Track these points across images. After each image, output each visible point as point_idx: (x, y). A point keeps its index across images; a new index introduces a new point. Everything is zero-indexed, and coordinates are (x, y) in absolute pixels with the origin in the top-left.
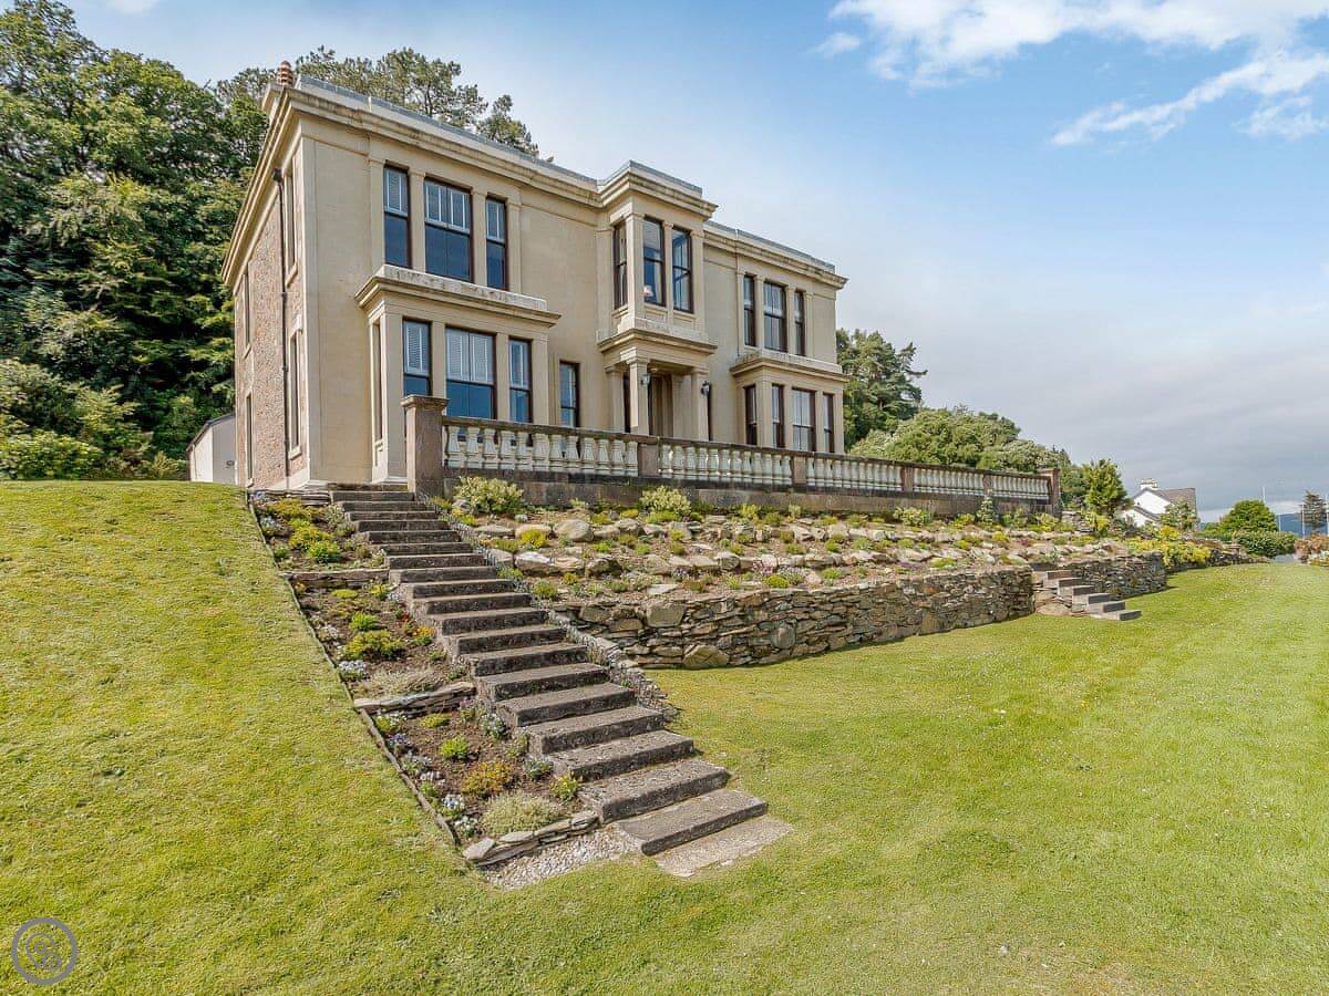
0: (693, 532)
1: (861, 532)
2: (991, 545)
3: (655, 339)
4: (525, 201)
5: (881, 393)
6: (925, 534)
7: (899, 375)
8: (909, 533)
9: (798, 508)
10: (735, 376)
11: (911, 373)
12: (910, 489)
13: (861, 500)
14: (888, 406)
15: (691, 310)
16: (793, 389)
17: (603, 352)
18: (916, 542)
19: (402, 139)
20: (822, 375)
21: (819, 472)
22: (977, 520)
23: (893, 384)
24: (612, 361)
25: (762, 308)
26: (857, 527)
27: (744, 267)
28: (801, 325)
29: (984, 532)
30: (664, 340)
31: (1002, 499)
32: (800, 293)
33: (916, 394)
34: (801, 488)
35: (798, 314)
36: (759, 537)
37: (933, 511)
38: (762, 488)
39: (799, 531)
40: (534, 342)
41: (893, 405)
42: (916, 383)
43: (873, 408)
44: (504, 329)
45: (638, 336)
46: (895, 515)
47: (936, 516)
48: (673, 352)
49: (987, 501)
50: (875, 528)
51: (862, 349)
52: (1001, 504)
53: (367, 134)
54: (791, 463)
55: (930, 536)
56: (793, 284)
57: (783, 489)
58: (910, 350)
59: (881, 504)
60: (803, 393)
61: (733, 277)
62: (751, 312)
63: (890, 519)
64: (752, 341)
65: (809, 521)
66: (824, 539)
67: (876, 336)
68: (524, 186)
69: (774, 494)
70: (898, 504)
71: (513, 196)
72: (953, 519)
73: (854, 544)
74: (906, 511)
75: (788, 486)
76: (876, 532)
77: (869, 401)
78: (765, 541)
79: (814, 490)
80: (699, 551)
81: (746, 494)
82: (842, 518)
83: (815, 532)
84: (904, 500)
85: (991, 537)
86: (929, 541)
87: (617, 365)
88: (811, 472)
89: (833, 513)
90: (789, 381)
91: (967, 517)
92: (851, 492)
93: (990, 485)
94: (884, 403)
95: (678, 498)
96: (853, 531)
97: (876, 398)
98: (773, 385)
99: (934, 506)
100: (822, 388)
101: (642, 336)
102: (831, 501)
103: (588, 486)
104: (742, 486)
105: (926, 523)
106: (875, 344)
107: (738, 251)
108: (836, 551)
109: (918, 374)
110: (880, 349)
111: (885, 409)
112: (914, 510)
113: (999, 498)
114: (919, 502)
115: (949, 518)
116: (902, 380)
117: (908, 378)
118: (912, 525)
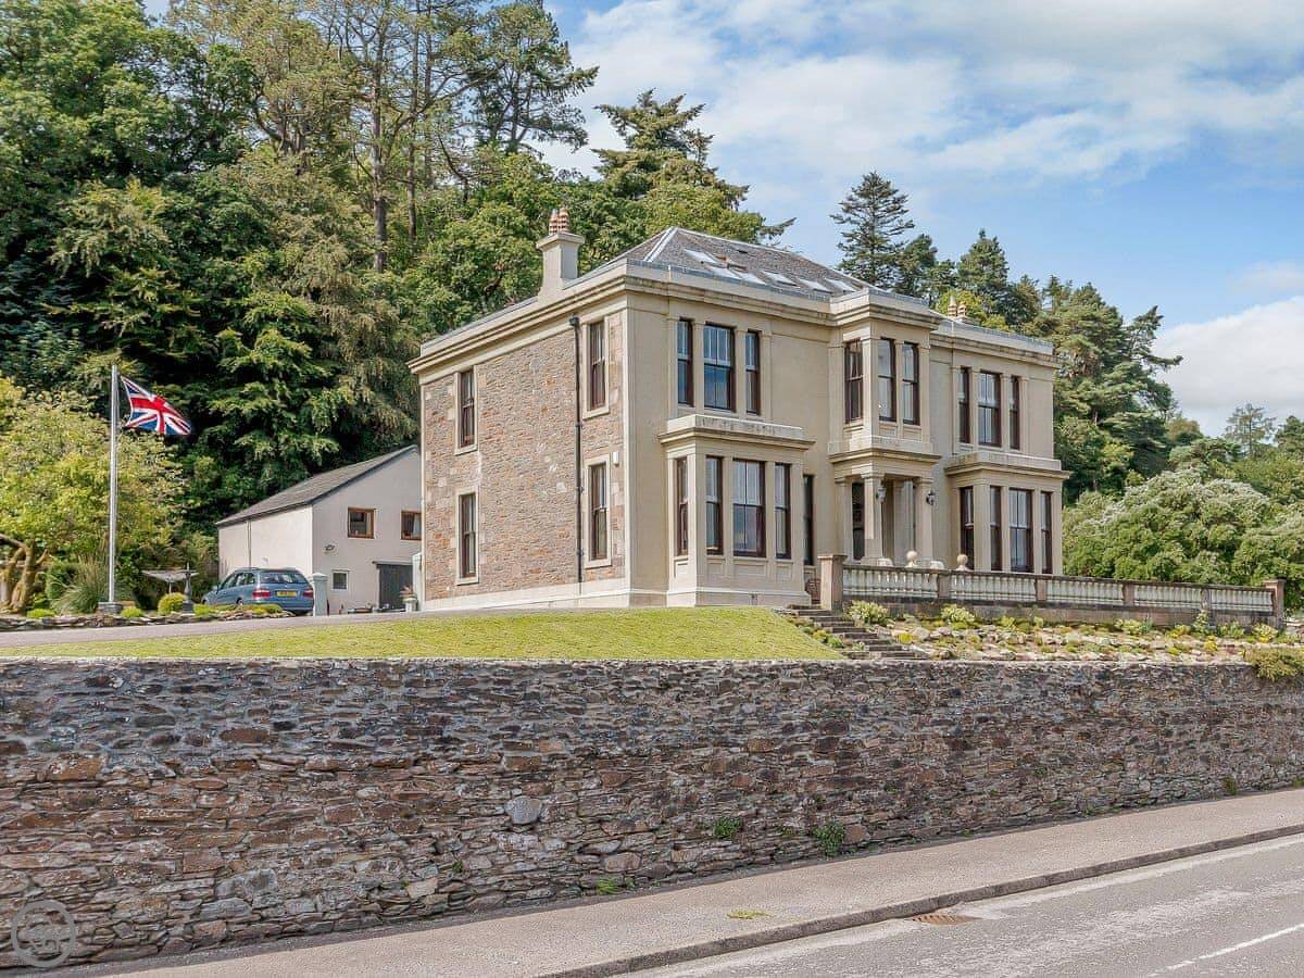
0: (981, 637)
1: (1090, 638)
2: (1199, 652)
3: (889, 455)
4: (776, 331)
5: (1096, 397)
6: (1142, 641)
7: (1130, 365)
8: (1128, 640)
9: (1041, 620)
10: (949, 476)
11: (1152, 359)
12: (1130, 604)
13: (1089, 613)
14: (1109, 420)
15: (916, 421)
16: (1011, 489)
17: (834, 463)
18: (1134, 647)
19: (693, 298)
20: (1041, 474)
21: (1056, 592)
22: (1193, 630)
23: (1117, 381)
24: (843, 472)
25: (977, 399)
26: (1087, 635)
27: (960, 361)
28: (1015, 413)
29: (1198, 642)
30: (897, 455)
31: (1220, 612)
32: (1016, 380)
33: (1161, 396)
34: (1043, 604)
35: (1011, 401)
36: (1021, 641)
37: (1151, 623)
38: (1015, 604)
39: (1045, 637)
40: (794, 466)
41: (1118, 420)
42: (1160, 376)
43: (1082, 425)
44: (771, 457)
45: (875, 454)
46: (1117, 626)
47: (1154, 627)
48: (905, 465)
49: (1203, 614)
50: (1101, 636)
51: (1063, 318)
52: (1219, 616)
53: (668, 299)
54: (1036, 584)
55: (1147, 643)
56: (1008, 371)
57: (1029, 605)
58: (1151, 321)
59: (1105, 617)
60: (1020, 493)
61: (948, 372)
62: (965, 407)
63: (1113, 629)
64: (966, 437)
65: (1050, 630)
66: (1064, 644)
67: (1089, 295)
68: (774, 318)
69: (1023, 609)
70: (1120, 617)
71: (765, 328)
72: (1169, 630)
73: (1086, 647)
74: (1127, 622)
75: (1033, 603)
76: (1102, 638)
77: (1074, 411)
78: (1024, 644)
79: (1052, 605)
80: (990, 648)
81: (1004, 609)
82: (1075, 627)
83: (1056, 638)
84: (1126, 613)
85: (1202, 646)
86: (1145, 647)
87: (847, 477)
88: (1050, 592)
89: (1066, 624)
90: (1006, 483)
91: (1181, 627)
92: (1081, 607)
93: (1208, 598)
94: (1102, 415)
95: (963, 613)
96: (1085, 638)
97: (1087, 407)
98: (991, 486)
99: (1152, 619)
100: (1039, 486)
101: (879, 453)
102: (1065, 615)
103: (911, 605)
104: (1002, 603)
105: (1144, 632)
106: (1086, 309)
107: (955, 347)
108: (1074, 652)
109: (1166, 363)
110: (1095, 319)
111: (1101, 426)
112: (1134, 622)
113: (1216, 611)
114: (1138, 615)
115: (1164, 629)
116: (1134, 373)
117: (1145, 368)
118: (1132, 634)
